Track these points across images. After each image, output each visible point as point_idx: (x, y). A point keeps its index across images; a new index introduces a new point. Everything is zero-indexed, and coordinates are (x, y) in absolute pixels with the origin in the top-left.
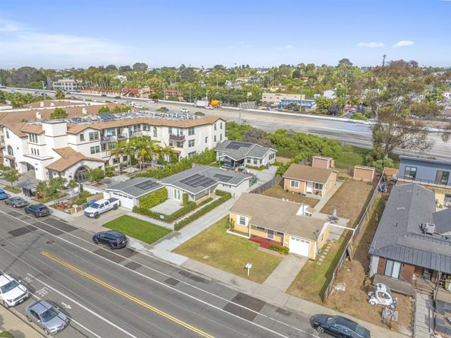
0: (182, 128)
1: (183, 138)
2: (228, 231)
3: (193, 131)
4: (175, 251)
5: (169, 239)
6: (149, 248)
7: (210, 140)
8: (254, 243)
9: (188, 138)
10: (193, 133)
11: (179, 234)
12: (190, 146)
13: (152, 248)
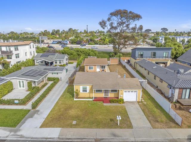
0: (9, 46)
1: (11, 52)
2: (75, 99)
3: (17, 48)
4: (43, 126)
5: (32, 117)
6: (16, 131)
7: (28, 54)
8: (98, 102)
9: (15, 52)
10: (18, 50)
11: (38, 111)
12: (16, 58)
13: (19, 130)
